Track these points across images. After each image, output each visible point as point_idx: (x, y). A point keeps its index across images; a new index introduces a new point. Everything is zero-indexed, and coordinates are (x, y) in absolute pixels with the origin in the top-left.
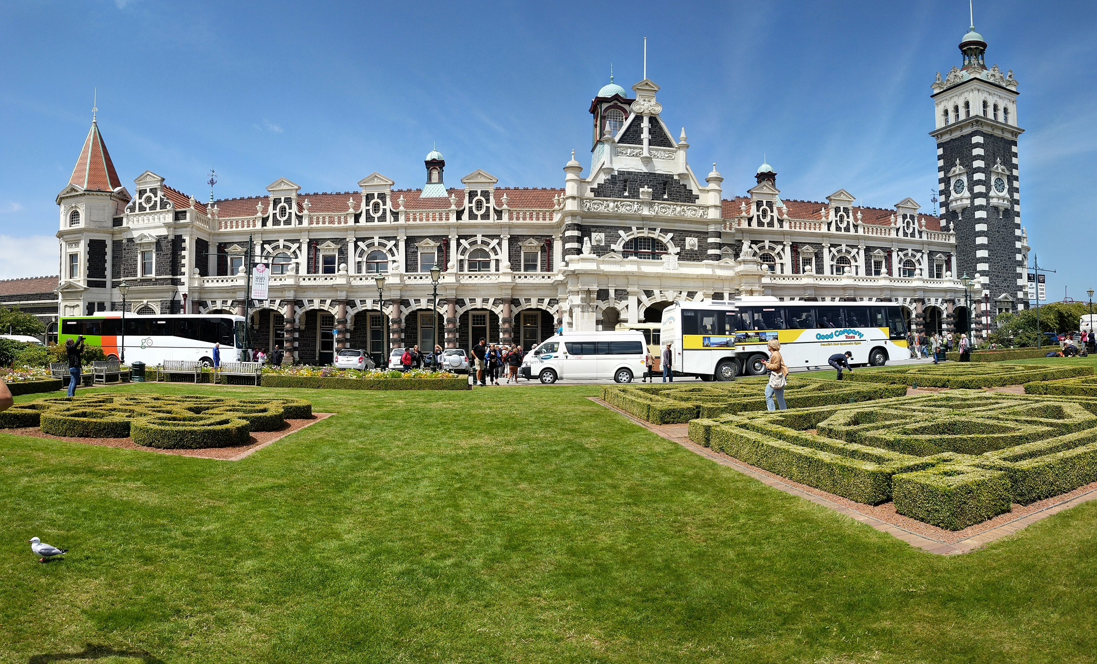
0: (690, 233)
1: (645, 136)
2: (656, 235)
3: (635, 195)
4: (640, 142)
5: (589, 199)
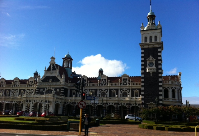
0: (58, 88)
1: (51, 69)
2: (51, 89)
3: (49, 81)
4: (50, 70)
5: (41, 83)
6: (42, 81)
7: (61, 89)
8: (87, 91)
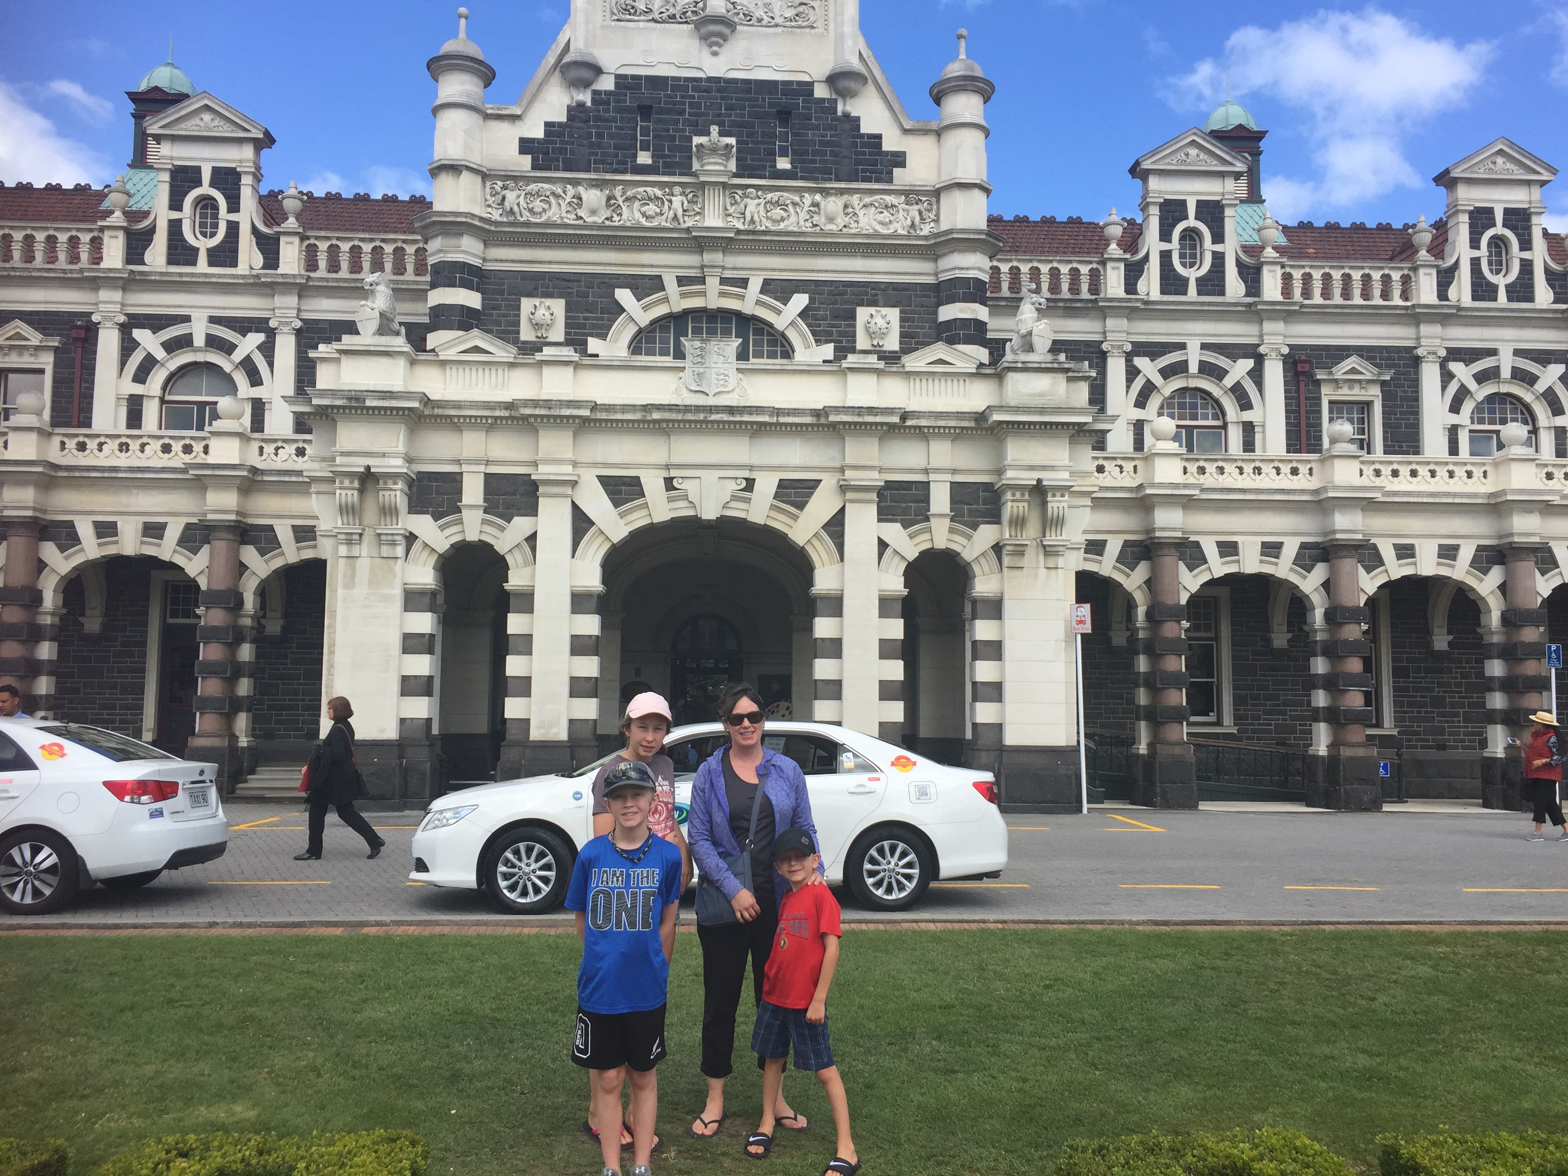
0: (871, 292)
2: (749, 301)
3: (673, 160)
5: (513, 178)
6: (526, 146)
7: (948, 312)
8: (1257, 375)
